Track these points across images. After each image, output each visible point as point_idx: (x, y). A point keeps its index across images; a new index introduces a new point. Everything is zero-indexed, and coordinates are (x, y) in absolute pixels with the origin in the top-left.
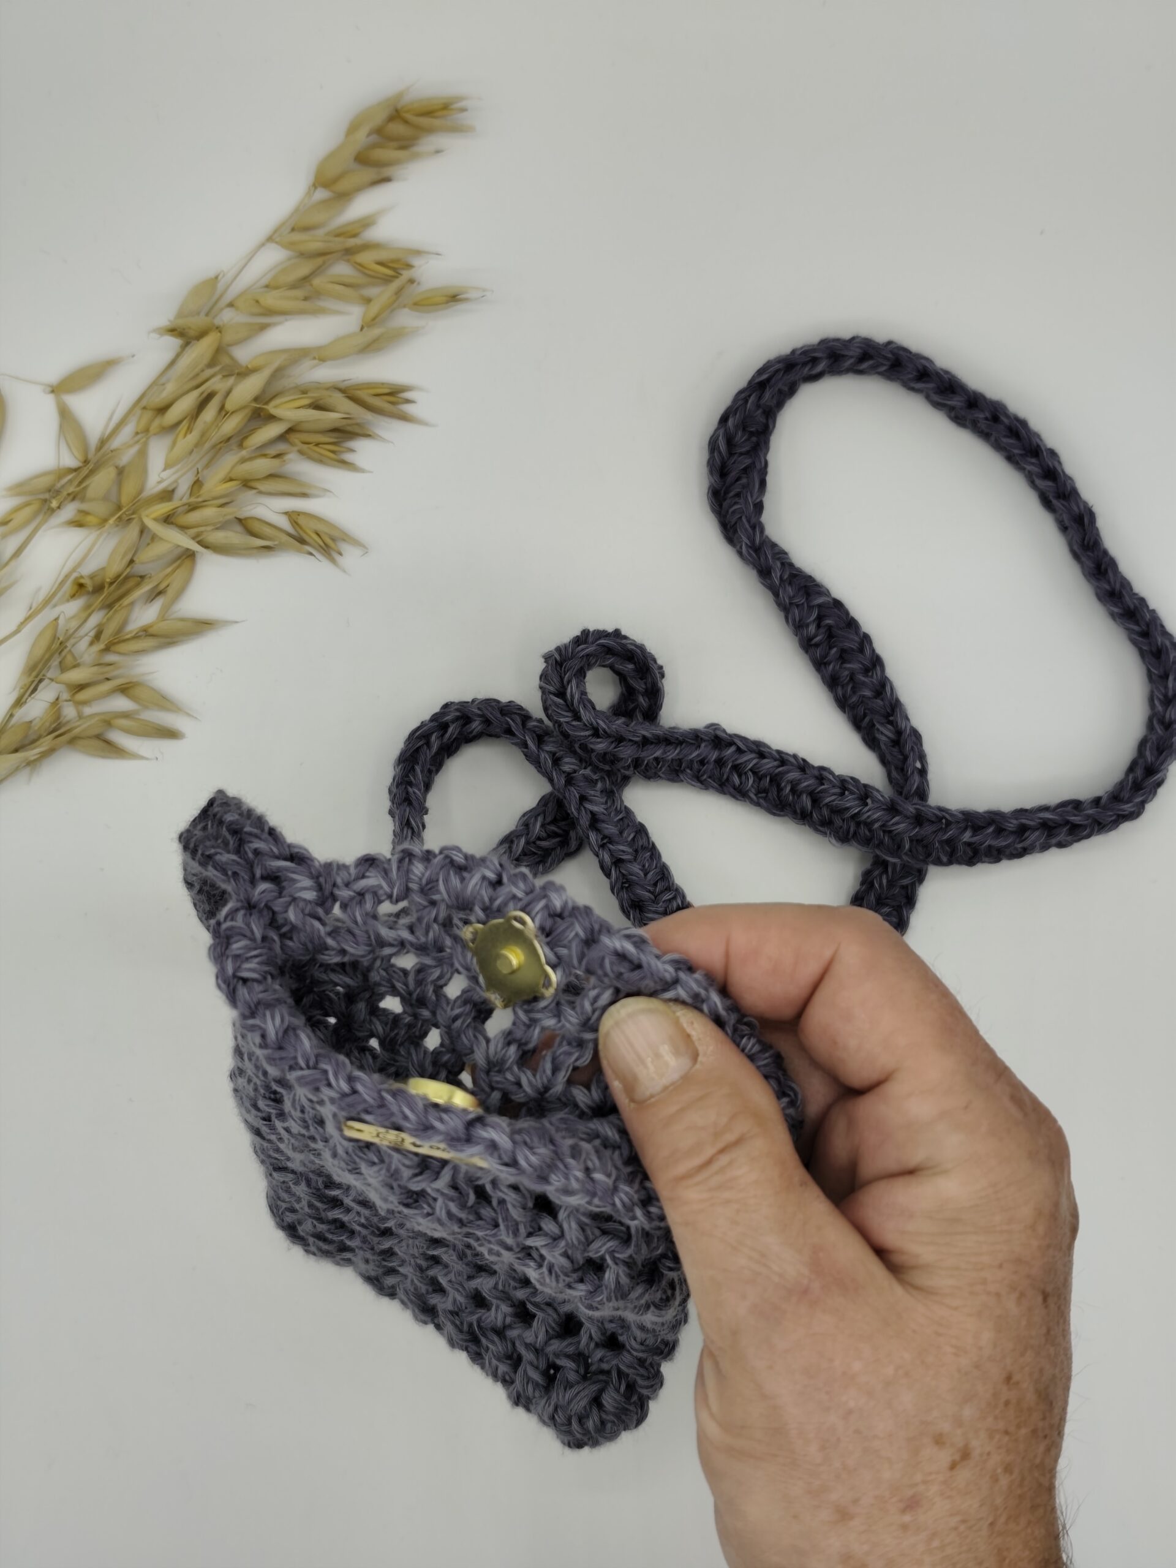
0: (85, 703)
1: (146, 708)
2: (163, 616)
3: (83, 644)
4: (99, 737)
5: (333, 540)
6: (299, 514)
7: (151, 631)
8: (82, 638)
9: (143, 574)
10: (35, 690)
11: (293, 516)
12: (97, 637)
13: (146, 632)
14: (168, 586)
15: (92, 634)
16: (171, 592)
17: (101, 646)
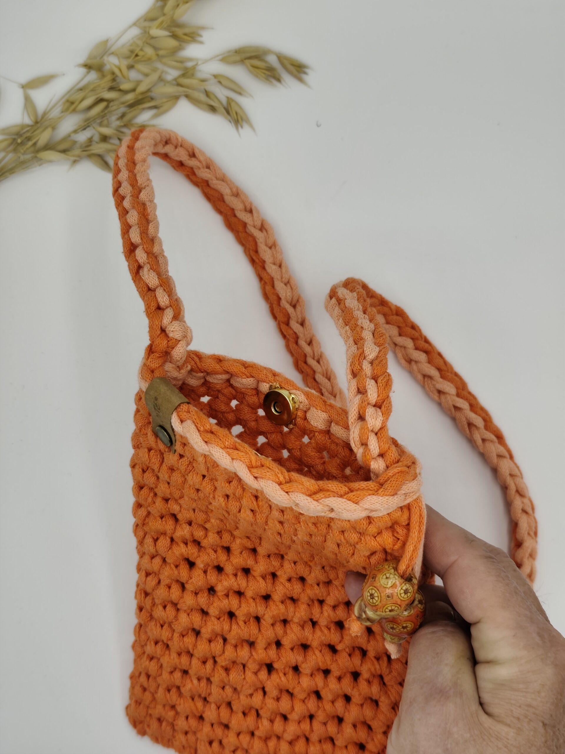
3: (114, 118)
5: (242, 119)
6: (233, 100)
9: (153, 97)
10: (85, 129)
11: (230, 100)
15: (120, 115)
16: (161, 109)
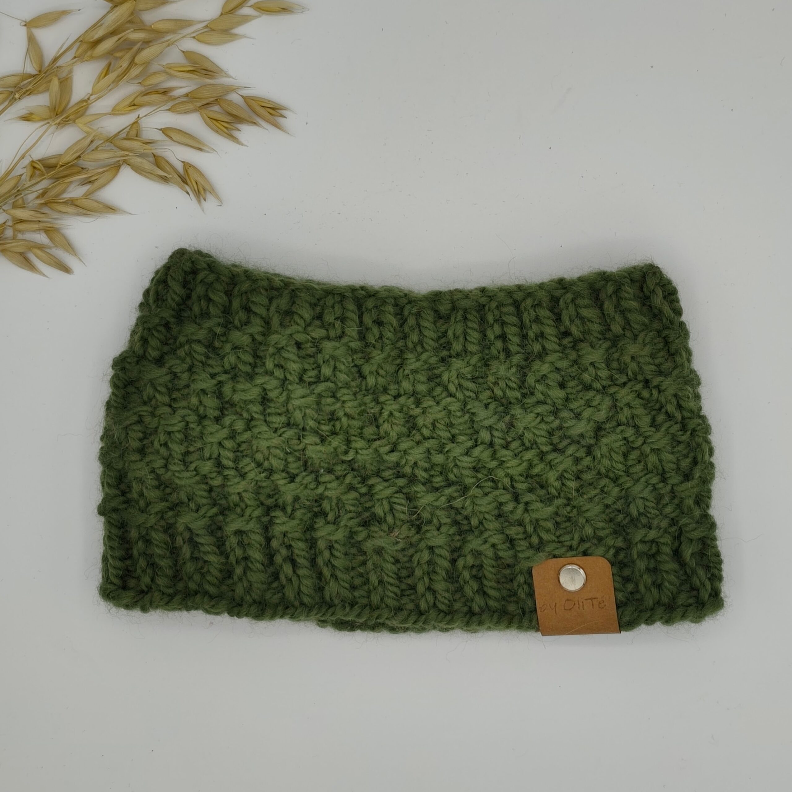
0: (20, 231)
1: (56, 246)
2: (87, 195)
3: (31, 197)
4: (21, 254)
5: (204, 190)
6: (189, 165)
7: (76, 202)
8: (34, 192)
9: (84, 167)
11: (187, 165)
12: (43, 194)
13: (72, 202)
14: (96, 179)
15: (40, 192)
16: (96, 184)
17: (43, 201)
